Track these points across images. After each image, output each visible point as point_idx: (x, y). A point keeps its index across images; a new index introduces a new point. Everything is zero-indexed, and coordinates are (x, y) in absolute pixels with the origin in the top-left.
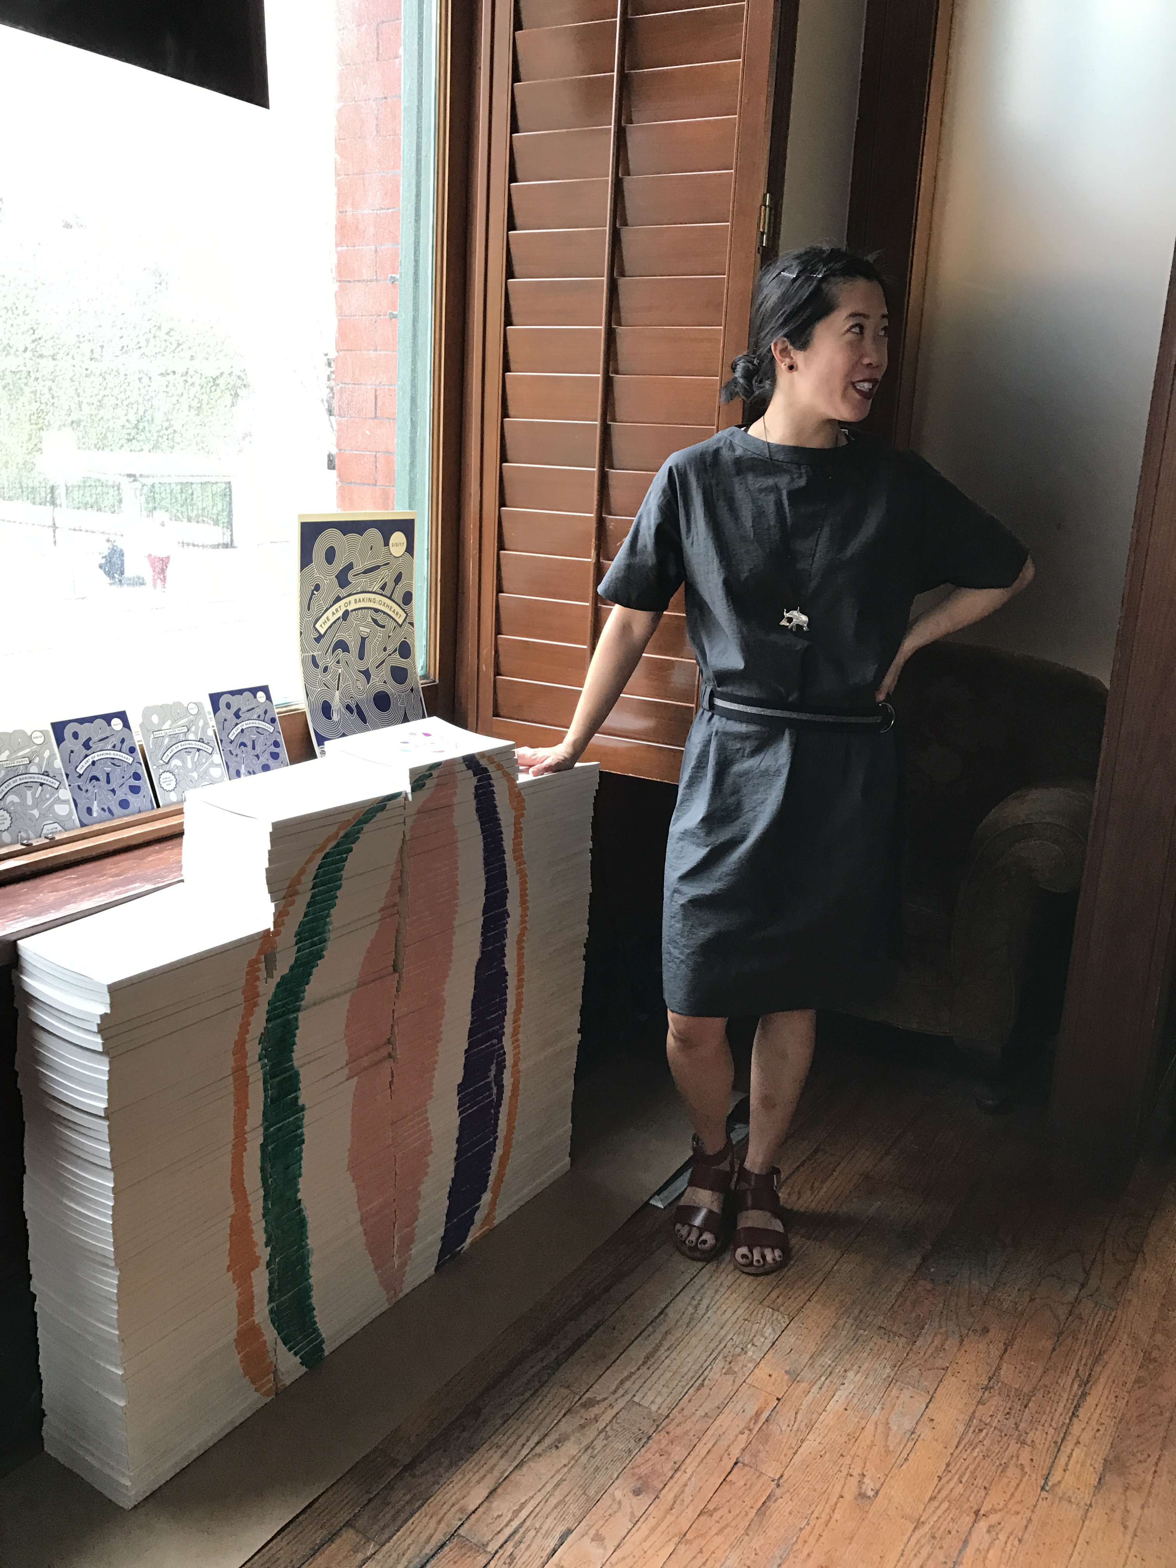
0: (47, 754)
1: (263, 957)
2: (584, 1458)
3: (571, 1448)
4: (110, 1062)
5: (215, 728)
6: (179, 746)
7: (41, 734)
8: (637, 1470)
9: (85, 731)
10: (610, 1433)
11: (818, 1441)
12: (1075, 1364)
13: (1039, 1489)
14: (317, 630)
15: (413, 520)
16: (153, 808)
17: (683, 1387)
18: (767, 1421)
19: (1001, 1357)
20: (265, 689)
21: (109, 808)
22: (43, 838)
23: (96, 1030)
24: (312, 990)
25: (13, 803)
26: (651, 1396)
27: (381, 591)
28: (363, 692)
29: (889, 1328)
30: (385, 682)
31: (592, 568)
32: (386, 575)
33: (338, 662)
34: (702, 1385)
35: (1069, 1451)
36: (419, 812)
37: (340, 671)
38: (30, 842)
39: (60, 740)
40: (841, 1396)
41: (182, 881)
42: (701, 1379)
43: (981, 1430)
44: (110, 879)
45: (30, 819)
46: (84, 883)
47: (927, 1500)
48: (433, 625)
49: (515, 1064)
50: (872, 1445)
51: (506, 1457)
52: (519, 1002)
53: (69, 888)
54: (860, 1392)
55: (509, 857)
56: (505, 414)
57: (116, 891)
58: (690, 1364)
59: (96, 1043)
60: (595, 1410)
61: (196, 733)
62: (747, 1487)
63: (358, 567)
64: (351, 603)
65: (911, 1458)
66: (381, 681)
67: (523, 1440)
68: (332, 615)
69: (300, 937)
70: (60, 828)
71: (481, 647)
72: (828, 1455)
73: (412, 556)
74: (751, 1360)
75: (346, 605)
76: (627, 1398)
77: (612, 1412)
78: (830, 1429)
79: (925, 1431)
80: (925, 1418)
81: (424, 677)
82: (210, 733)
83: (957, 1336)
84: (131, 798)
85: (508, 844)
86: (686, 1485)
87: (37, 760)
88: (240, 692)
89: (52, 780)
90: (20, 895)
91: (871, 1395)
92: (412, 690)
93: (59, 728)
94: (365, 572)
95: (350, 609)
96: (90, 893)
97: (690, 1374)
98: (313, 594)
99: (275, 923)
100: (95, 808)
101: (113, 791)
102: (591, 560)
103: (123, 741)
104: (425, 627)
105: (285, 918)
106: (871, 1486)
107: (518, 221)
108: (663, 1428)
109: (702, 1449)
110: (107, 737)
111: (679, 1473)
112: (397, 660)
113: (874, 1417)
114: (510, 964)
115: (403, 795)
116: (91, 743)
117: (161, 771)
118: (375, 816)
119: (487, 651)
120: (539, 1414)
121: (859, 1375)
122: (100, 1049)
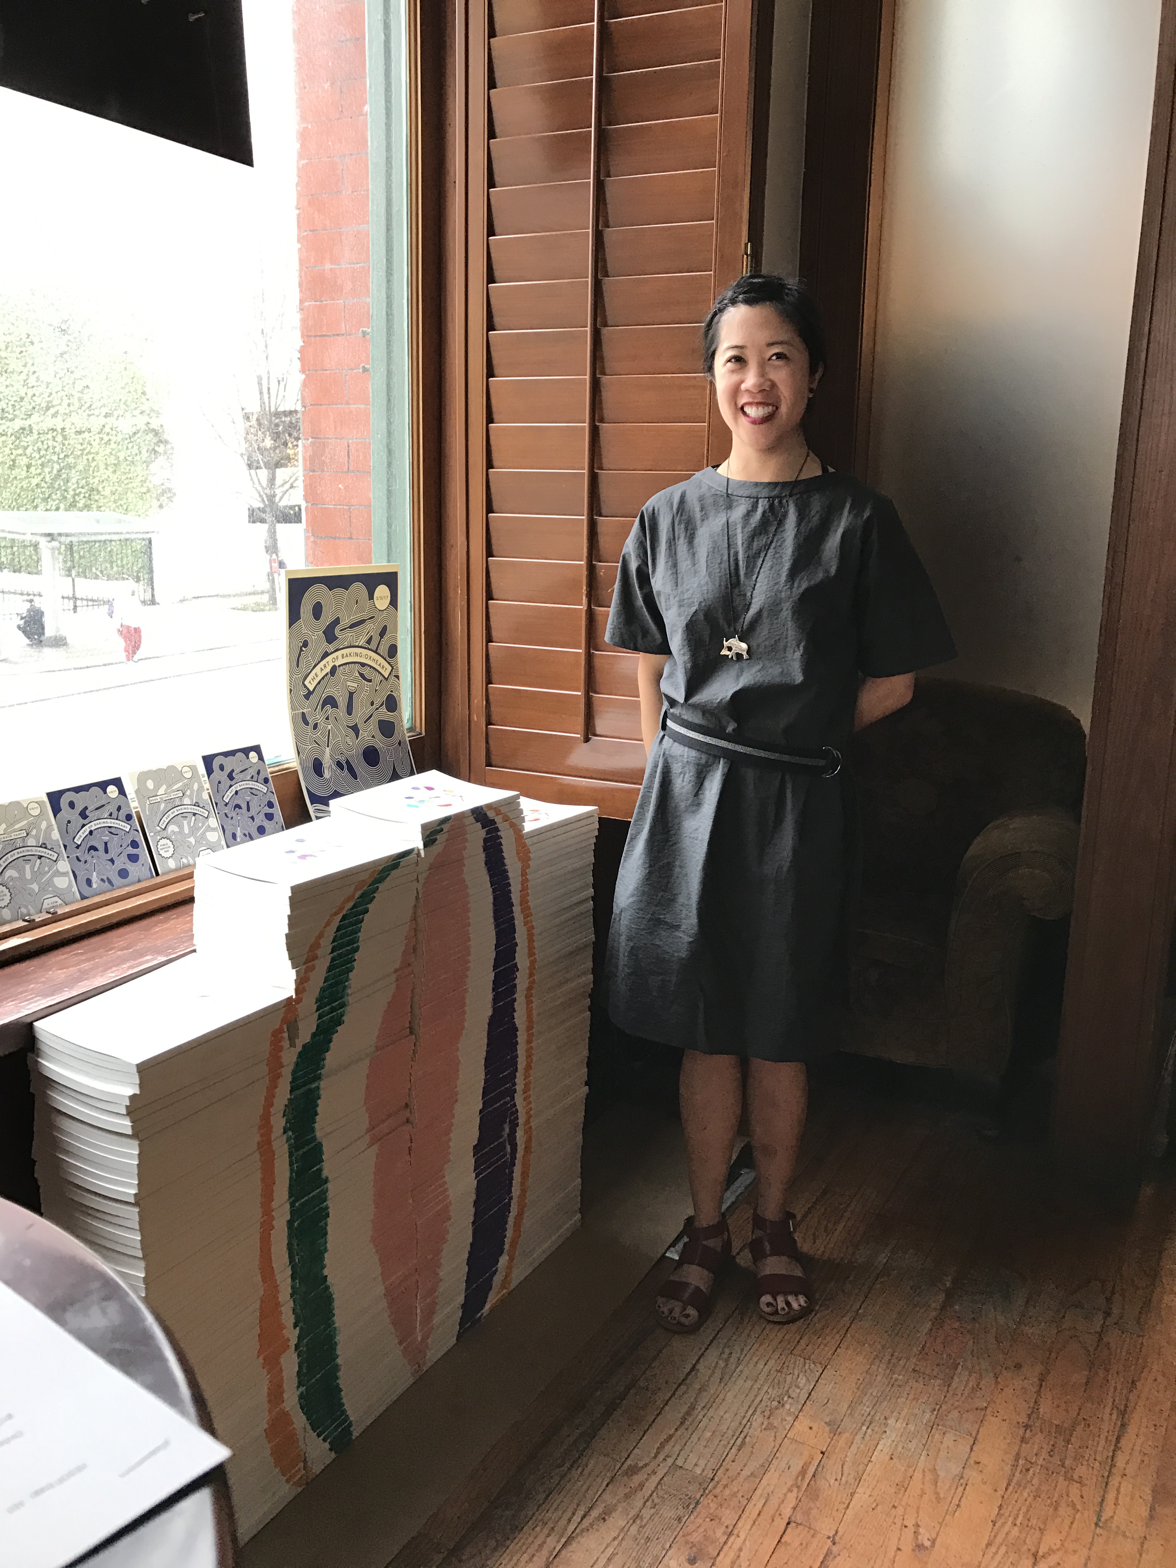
0: (44, 825)
1: (285, 1027)
2: (634, 1530)
3: (617, 1521)
4: (140, 1145)
5: (210, 791)
6: (176, 811)
7: (37, 805)
8: (688, 1538)
9: (81, 800)
10: (656, 1501)
11: (868, 1493)
12: (1110, 1394)
13: (1093, 1526)
14: (305, 686)
15: (395, 574)
16: (152, 877)
17: (725, 1446)
18: (814, 1476)
19: (1038, 1393)
20: (257, 749)
21: (108, 878)
22: (44, 913)
23: (124, 1112)
24: (331, 1059)
25: (11, 878)
26: (693, 1459)
27: (367, 646)
28: (353, 747)
29: (922, 1370)
30: (373, 737)
31: (584, 615)
32: (370, 627)
33: (327, 718)
34: (743, 1442)
35: (1117, 1485)
36: (430, 869)
37: (329, 727)
38: (32, 918)
39: (56, 810)
40: (885, 1446)
41: (195, 951)
42: (742, 1436)
43: (1028, 1470)
44: (119, 953)
45: (29, 894)
46: (93, 959)
47: (984, 1547)
48: (417, 678)
49: (527, 1122)
50: (923, 1493)
51: (553, 1535)
52: (529, 1056)
53: (78, 964)
54: (903, 1439)
55: (517, 909)
56: (490, 465)
57: (128, 965)
58: (729, 1421)
59: (125, 1125)
60: (637, 1479)
61: (191, 797)
62: (804, 1545)
63: (345, 621)
64: (338, 658)
65: (962, 1504)
66: (370, 735)
67: (569, 1514)
68: (320, 671)
69: (321, 1003)
70: (60, 902)
71: (472, 698)
72: (879, 1507)
73: (397, 609)
74: (789, 1413)
75: (334, 660)
76: (670, 1461)
77: (655, 1479)
78: (878, 1481)
79: (972, 1474)
80: (972, 1461)
81: (411, 729)
82: (205, 796)
83: (992, 1375)
84: (130, 867)
85: (515, 898)
86: (740, 1550)
87: (34, 832)
88: (232, 753)
89: (50, 852)
90: (28, 974)
91: (915, 1442)
92: (399, 744)
93: (55, 798)
94: (352, 626)
95: (337, 664)
96: (101, 969)
97: (730, 1432)
98: (301, 650)
99: (297, 991)
100: (95, 879)
101: (112, 861)
102: (583, 607)
103: (119, 809)
104: (409, 679)
105: (305, 984)
106: (927, 1535)
107: (497, 274)
108: (710, 1492)
109: (752, 1511)
110: (103, 806)
111: (732, 1539)
112: (384, 714)
113: (921, 1465)
114: (520, 1018)
115: (416, 852)
116: (87, 812)
117: (159, 838)
118: (389, 874)
119: (478, 700)
120: (582, 1485)
121: (900, 1421)
122: (130, 1132)
